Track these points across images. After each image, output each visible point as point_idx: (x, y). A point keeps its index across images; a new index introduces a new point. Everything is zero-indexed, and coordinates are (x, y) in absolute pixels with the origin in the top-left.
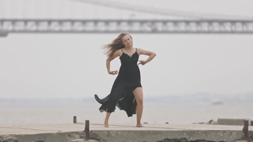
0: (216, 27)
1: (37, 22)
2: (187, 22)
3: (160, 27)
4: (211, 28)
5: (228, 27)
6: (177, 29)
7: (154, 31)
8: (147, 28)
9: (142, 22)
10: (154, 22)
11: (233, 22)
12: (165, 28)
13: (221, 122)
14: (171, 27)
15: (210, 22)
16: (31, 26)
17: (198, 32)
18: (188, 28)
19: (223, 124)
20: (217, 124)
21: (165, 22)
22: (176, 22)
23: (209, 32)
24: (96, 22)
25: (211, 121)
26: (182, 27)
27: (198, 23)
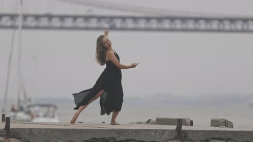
2: (148, 19)
3: (118, 23)
4: (173, 26)
5: (191, 25)
9: (100, 18)
10: (112, 18)
12: (124, 25)
13: (160, 121)
18: (148, 26)
19: (161, 124)
20: (155, 124)
21: (124, 19)
22: (135, 19)
25: (149, 120)
26: (142, 24)
27: (160, 19)
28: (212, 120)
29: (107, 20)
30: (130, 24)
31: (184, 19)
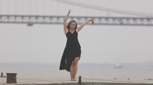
1: (51, 17)
2: (142, 19)
3: (125, 21)
7: (122, 24)
8: (117, 22)
9: (114, 19)
10: (121, 19)
12: (128, 22)
14: (132, 22)
16: (47, 20)
21: (128, 19)
22: (134, 19)
26: (139, 22)
29: (119, 19)
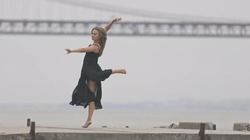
0: (201, 30)
2: (171, 25)
3: (141, 29)
4: (195, 32)
5: (213, 30)
6: (160, 31)
7: (136, 34)
8: (128, 30)
10: (135, 24)
11: (219, 25)
12: (147, 31)
13: (183, 126)
15: (195, 25)
16: (6, 27)
17: (182, 35)
18: (171, 31)
19: (185, 128)
20: (178, 128)
21: (147, 24)
22: (158, 25)
23: (194, 35)
24: (74, 23)
25: (173, 124)
26: (165, 29)
27: (182, 25)
28: (234, 124)
29: (131, 26)
30: (153, 29)
31: (206, 25)
